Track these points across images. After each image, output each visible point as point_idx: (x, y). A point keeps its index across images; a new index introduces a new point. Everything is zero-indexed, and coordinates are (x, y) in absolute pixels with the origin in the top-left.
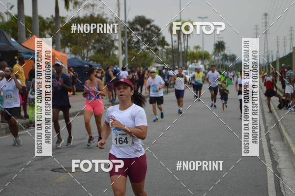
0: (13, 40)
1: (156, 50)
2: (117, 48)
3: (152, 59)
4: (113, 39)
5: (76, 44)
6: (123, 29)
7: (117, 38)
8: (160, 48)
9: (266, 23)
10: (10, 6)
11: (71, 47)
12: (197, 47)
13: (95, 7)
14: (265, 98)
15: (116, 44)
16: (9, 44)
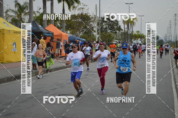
0: (40, 26)
1: (116, 32)
2: (95, 31)
3: (114, 37)
4: (93, 26)
5: (74, 29)
6: (98, 21)
7: (95, 26)
8: (118, 32)
9: (176, 19)
10: (39, 8)
11: (70, 30)
12: (138, 32)
13: (84, 9)
14: (174, 60)
15: (95, 29)
16: (38, 28)
